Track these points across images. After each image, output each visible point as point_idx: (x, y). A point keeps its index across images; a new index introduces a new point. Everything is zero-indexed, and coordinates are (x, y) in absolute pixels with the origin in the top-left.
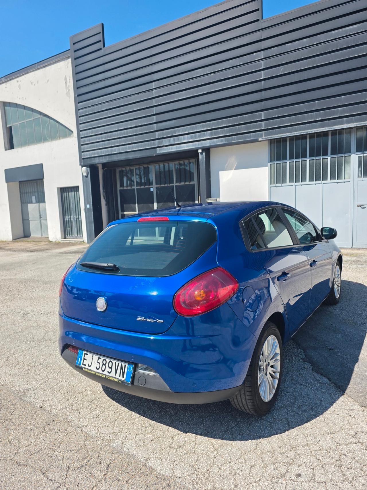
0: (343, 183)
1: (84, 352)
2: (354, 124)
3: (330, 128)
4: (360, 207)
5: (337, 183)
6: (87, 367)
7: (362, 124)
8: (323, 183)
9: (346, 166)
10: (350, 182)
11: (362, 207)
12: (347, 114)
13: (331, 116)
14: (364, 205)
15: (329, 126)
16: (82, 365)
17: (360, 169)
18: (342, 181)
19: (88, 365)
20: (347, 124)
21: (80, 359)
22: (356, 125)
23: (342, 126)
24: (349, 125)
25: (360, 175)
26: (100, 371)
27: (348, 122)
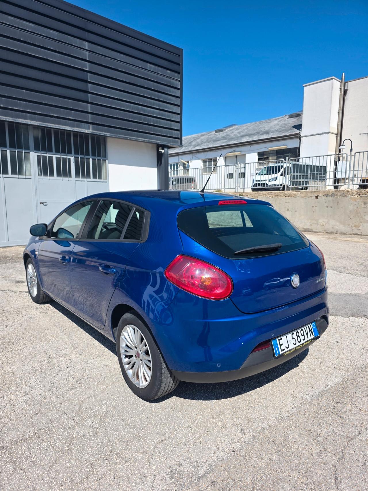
0: (18, 179)
1: (277, 340)
2: (38, 122)
3: (14, 119)
4: (42, 204)
5: (19, 178)
6: (286, 350)
7: (44, 124)
8: (4, 177)
9: (26, 162)
10: (31, 179)
11: (44, 204)
12: (30, 110)
13: (14, 107)
14: (46, 203)
15: (12, 116)
16: (281, 353)
17: (39, 168)
18: (24, 177)
19: (286, 347)
20: (30, 120)
21: (276, 348)
22: (39, 124)
23: (26, 121)
24: (33, 122)
25: (40, 173)
26: (298, 344)
27: (32, 119)
